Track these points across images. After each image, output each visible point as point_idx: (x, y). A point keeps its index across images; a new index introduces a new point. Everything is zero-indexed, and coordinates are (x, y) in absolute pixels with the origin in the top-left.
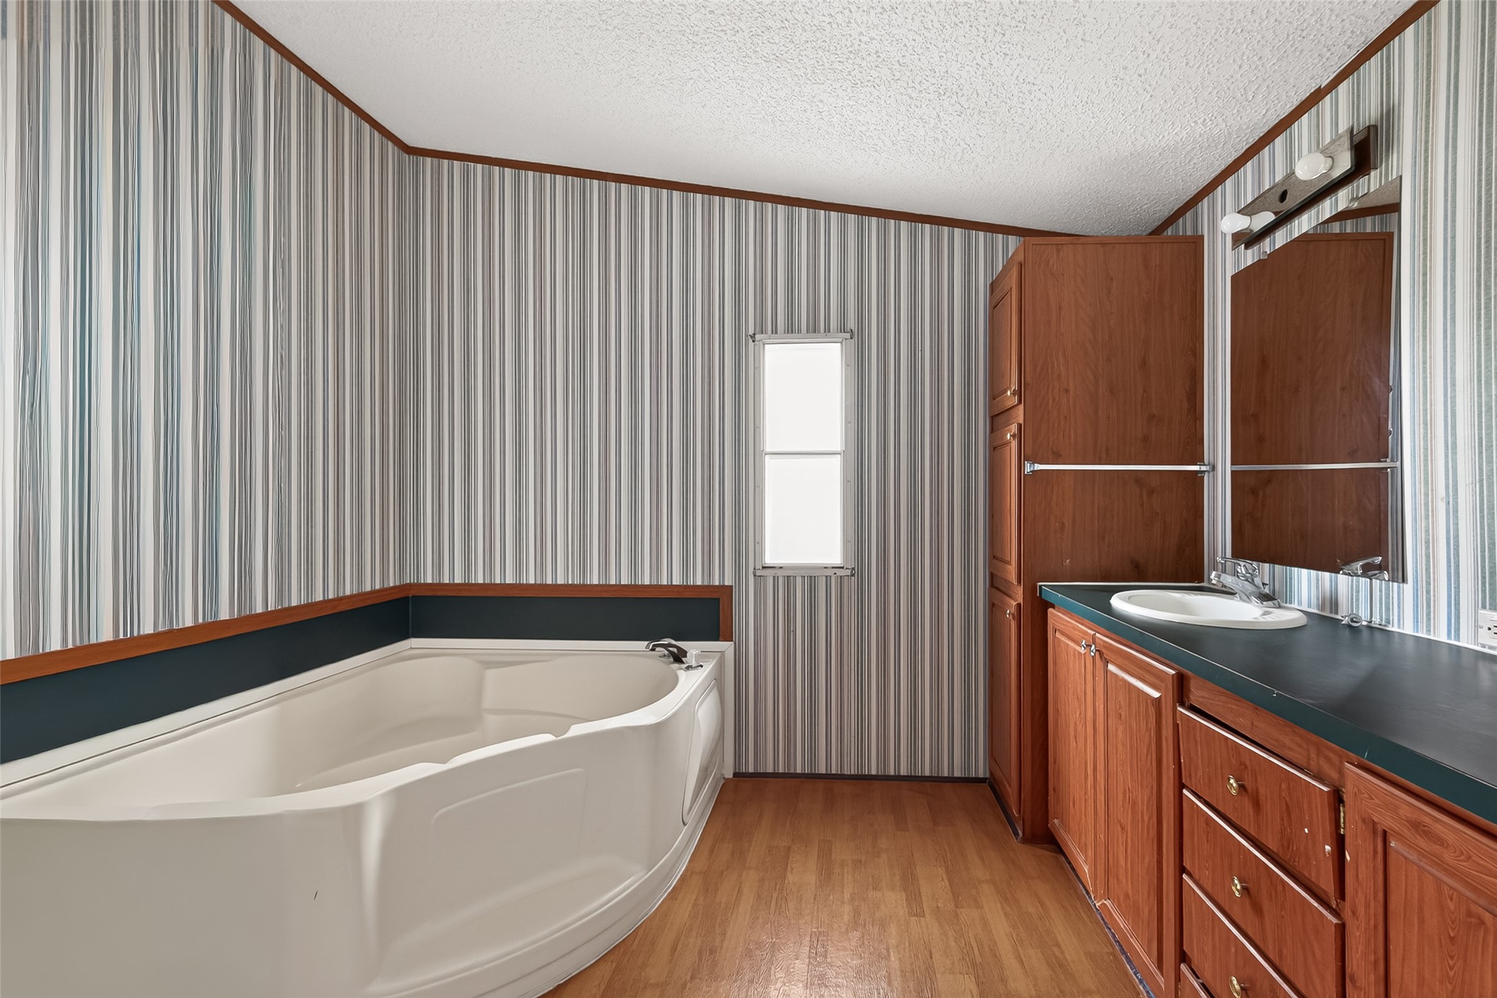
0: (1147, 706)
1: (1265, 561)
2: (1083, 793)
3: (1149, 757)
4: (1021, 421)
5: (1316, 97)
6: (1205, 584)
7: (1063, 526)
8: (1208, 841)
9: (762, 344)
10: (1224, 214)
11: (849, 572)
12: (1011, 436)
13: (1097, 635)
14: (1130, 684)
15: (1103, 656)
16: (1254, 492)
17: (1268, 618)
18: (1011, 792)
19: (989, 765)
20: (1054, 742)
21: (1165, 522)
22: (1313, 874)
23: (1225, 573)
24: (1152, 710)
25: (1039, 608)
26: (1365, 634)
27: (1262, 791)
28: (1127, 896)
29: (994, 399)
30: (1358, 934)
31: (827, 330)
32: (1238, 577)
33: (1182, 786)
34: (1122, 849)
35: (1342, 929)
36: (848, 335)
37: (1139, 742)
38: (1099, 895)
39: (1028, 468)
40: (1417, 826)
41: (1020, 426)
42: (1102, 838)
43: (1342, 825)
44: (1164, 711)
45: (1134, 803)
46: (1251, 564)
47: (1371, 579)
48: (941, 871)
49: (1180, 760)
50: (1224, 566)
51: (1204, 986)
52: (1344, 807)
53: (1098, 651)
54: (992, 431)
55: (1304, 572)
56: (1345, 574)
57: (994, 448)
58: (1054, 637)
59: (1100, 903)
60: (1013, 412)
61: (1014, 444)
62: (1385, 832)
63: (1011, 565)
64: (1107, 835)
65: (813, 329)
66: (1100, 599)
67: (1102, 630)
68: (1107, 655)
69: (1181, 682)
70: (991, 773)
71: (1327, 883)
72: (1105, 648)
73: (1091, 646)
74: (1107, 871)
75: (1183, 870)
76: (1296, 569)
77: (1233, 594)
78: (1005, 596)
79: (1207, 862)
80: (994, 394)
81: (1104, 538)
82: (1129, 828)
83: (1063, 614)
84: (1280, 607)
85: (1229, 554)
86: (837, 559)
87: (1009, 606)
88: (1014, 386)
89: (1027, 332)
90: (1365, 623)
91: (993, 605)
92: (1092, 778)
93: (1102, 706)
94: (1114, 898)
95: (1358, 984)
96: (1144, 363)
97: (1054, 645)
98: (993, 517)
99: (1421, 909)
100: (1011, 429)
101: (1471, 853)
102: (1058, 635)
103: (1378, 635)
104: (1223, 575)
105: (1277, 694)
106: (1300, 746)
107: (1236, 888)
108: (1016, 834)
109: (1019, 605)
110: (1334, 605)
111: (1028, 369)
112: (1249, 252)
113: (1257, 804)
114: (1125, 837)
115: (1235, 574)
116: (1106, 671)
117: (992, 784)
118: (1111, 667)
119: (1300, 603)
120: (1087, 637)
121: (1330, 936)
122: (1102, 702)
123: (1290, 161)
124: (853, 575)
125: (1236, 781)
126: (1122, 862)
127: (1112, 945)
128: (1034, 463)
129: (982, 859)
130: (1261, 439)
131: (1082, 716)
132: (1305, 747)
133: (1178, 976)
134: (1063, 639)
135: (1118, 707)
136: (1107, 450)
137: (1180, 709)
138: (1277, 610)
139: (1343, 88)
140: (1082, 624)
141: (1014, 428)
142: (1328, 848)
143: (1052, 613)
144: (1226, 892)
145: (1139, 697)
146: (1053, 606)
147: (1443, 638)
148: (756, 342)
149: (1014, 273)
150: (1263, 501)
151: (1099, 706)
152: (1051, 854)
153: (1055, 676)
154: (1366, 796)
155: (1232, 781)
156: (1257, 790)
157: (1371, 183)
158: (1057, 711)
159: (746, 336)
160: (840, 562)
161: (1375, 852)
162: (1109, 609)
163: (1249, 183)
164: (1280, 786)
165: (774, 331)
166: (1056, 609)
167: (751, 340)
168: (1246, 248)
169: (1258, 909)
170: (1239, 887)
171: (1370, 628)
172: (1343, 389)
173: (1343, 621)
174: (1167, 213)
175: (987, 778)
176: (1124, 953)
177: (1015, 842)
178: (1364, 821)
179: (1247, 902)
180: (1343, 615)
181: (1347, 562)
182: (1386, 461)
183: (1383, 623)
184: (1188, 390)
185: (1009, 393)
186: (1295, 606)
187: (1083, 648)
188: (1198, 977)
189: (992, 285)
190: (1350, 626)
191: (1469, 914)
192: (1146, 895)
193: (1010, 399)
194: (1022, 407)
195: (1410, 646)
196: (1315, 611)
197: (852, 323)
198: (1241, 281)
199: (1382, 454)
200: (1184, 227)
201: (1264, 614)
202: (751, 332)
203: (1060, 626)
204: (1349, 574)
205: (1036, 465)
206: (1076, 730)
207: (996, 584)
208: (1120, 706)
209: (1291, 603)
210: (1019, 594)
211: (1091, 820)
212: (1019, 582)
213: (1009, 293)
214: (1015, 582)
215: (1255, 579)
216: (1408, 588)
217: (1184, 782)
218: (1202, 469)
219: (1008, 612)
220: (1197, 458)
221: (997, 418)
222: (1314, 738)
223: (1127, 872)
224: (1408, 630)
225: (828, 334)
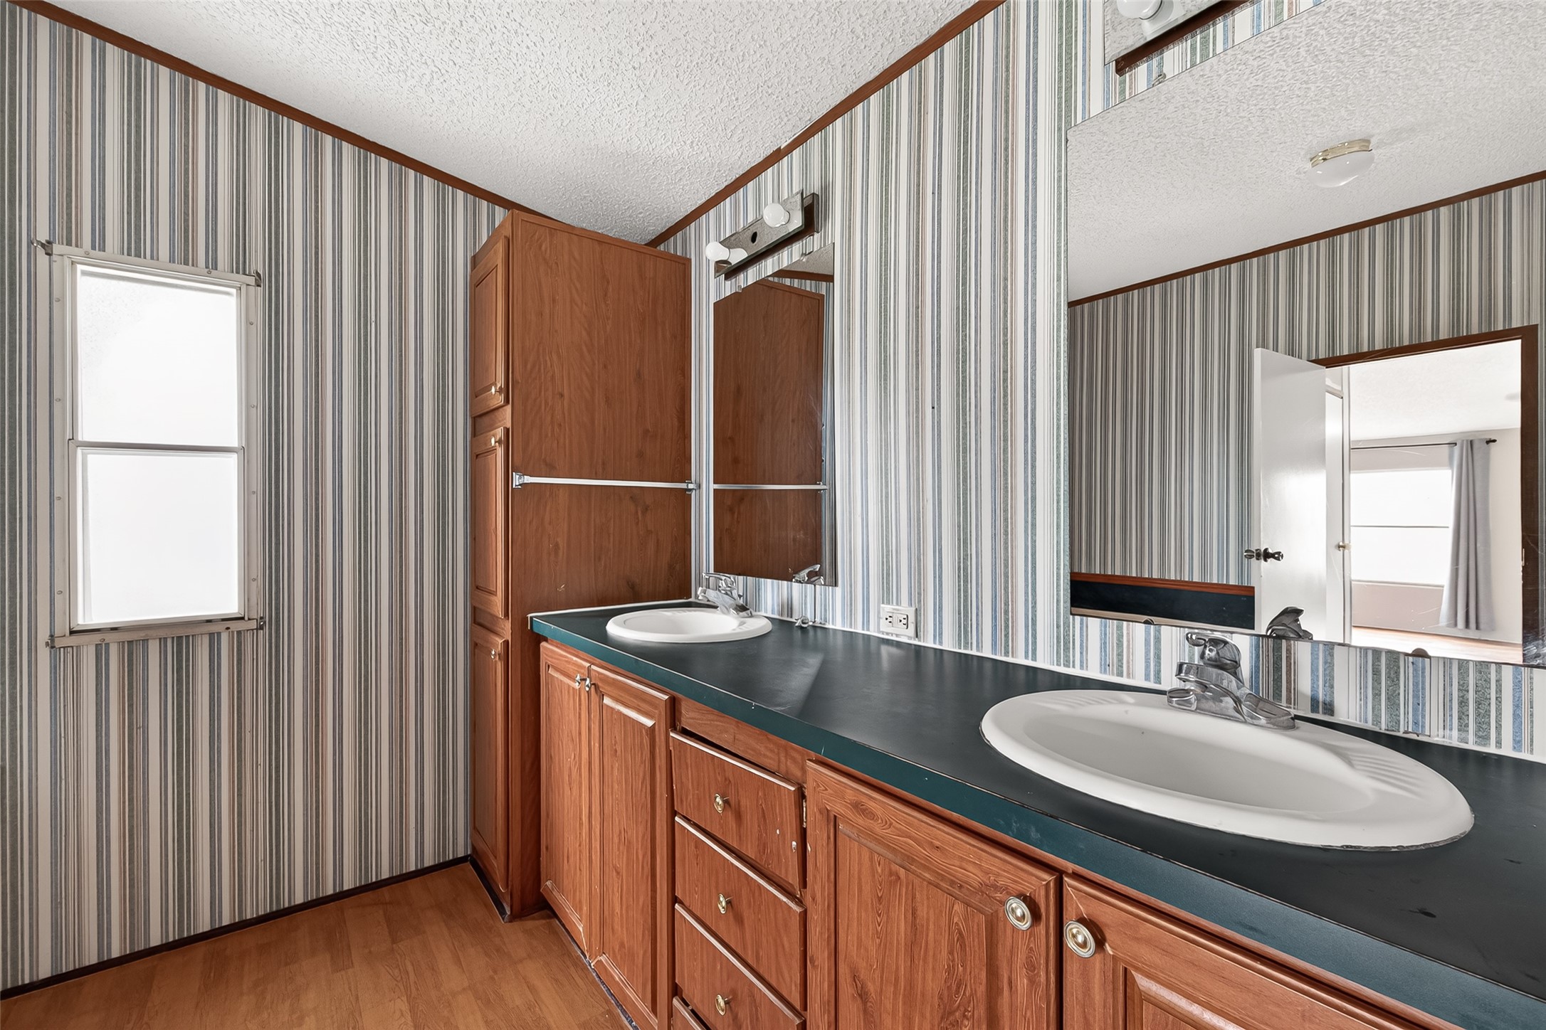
0: (641, 736)
1: (740, 575)
2: (578, 844)
3: (644, 789)
4: (509, 425)
5: (776, 157)
6: (692, 600)
7: (556, 546)
8: (697, 864)
9: (67, 262)
10: (708, 241)
11: (253, 625)
12: (496, 442)
13: (593, 667)
14: (626, 716)
15: (597, 689)
16: (731, 510)
17: (745, 628)
18: (497, 866)
19: (471, 837)
20: (547, 793)
21: (658, 540)
22: (783, 871)
23: (709, 588)
24: (646, 741)
25: (531, 641)
26: (811, 633)
27: (743, 803)
28: (622, 945)
29: (476, 397)
30: (816, 918)
31: (212, 264)
32: (720, 591)
33: (674, 813)
34: (617, 895)
35: (804, 915)
36: (252, 280)
37: (634, 776)
38: (594, 952)
39: (517, 480)
40: (858, 807)
41: (507, 430)
42: (598, 890)
43: (805, 820)
44: (657, 740)
45: (629, 842)
46: (730, 578)
47: (815, 586)
48: (402, 1004)
49: (672, 787)
50: (708, 580)
51: (694, 1014)
52: (806, 802)
53: (594, 684)
54: (474, 434)
55: (769, 581)
56: (797, 581)
57: (477, 456)
58: (547, 674)
59: (595, 961)
60: (499, 414)
61: (500, 452)
62: (835, 817)
63: (496, 595)
64: (602, 884)
65: (183, 257)
66: (594, 628)
67: (598, 661)
68: (603, 688)
69: (673, 704)
70: (474, 848)
71: (793, 879)
72: (601, 680)
73: (585, 680)
74: (602, 924)
75: (675, 900)
76: (763, 579)
77: (716, 607)
78: (488, 632)
79: (696, 886)
80: (476, 390)
81: (600, 559)
82: (624, 871)
83: (557, 647)
84: (752, 616)
85: (712, 571)
86: (231, 606)
87: (495, 645)
88: (500, 383)
89: (515, 321)
90: (811, 623)
91: (476, 645)
92: (587, 827)
93: (597, 745)
94: (609, 951)
95: (816, 964)
96: (639, 375)
97: (547, 684)
98: (475, 539)
99: (860, 879)
100: (496, 434)
101: (893, 821)
102: (551, 671)
103: (819, 632)
104: (708, 590)
105: (755, 706)
106: (772, 751)
107: (722, 906)
108: (502, 912)
109: (506, 642)
110: (790, 612)
111: (517, 363)
112: (728, 283)
113: (739, 816)
114: (620, 882)
115: (717, 588)
116: (602, 706)
117: (474, 860)
118: (607, 701)
119: (766, 612)
120: (582, 671)
121: (795, 924)
122: (597, 740)
123: (759, 208)
124: (261, 628)
125: (722, 797)
126: (617, 910)
127: (607, 1002)
128: (523, 475)
129: (458, 962)
130: (736, 461)
131: (577, 758)
132: (776, 750)
133: (671, 1012)
134: (556, 675)
135: (613, 742)
136: (603, 464)
137: (672, 734)
138: (749, 619)
139: (796, 153)
140: (577, 656)
141: (500, 432)
142: (794, 843)
143: (546, 648)
144: (713, 910)
145: (633, 726)
146: (546, 640)
147: (860, 631)
148: (54, 258)
149: (500, 247)
150: (738, 518)
151: (594, 744)
152: (544, 921)
153: (549, 719)
154: (823, 788)
155: (718, 800)
156: (739, 802)
157: (813, 242)
158: (550, 758)
159: (30, 243)
160: (236, 611)
161: (829, 838)
162: (604, 638)
163: (727, 218)
164: (758, 793)
165: (99, 242)
166: (549, 641)
167: (41, 251)
168: (726, 279)
169: (739, 920)
170: (724, 904)
171: (814, 627)
172: (793, 421)
173: (796, 623)
174: (661, 228)
175: (470, 855)
176: (619, 1005)
177: (501, 924)
178: (821, 813)
179: (731, 915)
180: (796, 619)
181: (797, 571)
182: (819, 484)
183: (823, 622)
184: (679, 410)
185: (493, 390)
186: (763, 613)
187: (577, 684)
188: (687, 1005)
189: (474, 259)
190: (801, 628)
191: (891, 874)
192: (641, 939)
193: (495, 396)
194: (508, 408)
195: (840, 640)
196: (776, 616)
197: (258, 262)
198: (722, 308)
199: (817, 478)
200: (673, 246)
201: (740, 625)
202: (43, 236)
203: (554, 660)
204: (800, 582)
205: (525, 477)
206: (570, 776)
207: (479, 621)
208: (616, 741)
209: (759, 611)
210: (506, 629)
211: (585, 872)
212: (506, 615)
213: (495, 270)
214: (500, 614)
215: (733, 592)
216: (838, 590)
217: (676, 809)
218: (689, 487)
219: (493, 653)
220: (686, 477)
221: (479, 420)
222: (783, 742)
223: (622, 920)
224: (839, 626)
225: (213, 272)
